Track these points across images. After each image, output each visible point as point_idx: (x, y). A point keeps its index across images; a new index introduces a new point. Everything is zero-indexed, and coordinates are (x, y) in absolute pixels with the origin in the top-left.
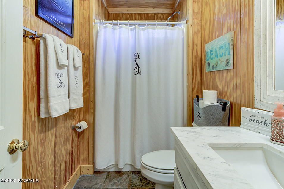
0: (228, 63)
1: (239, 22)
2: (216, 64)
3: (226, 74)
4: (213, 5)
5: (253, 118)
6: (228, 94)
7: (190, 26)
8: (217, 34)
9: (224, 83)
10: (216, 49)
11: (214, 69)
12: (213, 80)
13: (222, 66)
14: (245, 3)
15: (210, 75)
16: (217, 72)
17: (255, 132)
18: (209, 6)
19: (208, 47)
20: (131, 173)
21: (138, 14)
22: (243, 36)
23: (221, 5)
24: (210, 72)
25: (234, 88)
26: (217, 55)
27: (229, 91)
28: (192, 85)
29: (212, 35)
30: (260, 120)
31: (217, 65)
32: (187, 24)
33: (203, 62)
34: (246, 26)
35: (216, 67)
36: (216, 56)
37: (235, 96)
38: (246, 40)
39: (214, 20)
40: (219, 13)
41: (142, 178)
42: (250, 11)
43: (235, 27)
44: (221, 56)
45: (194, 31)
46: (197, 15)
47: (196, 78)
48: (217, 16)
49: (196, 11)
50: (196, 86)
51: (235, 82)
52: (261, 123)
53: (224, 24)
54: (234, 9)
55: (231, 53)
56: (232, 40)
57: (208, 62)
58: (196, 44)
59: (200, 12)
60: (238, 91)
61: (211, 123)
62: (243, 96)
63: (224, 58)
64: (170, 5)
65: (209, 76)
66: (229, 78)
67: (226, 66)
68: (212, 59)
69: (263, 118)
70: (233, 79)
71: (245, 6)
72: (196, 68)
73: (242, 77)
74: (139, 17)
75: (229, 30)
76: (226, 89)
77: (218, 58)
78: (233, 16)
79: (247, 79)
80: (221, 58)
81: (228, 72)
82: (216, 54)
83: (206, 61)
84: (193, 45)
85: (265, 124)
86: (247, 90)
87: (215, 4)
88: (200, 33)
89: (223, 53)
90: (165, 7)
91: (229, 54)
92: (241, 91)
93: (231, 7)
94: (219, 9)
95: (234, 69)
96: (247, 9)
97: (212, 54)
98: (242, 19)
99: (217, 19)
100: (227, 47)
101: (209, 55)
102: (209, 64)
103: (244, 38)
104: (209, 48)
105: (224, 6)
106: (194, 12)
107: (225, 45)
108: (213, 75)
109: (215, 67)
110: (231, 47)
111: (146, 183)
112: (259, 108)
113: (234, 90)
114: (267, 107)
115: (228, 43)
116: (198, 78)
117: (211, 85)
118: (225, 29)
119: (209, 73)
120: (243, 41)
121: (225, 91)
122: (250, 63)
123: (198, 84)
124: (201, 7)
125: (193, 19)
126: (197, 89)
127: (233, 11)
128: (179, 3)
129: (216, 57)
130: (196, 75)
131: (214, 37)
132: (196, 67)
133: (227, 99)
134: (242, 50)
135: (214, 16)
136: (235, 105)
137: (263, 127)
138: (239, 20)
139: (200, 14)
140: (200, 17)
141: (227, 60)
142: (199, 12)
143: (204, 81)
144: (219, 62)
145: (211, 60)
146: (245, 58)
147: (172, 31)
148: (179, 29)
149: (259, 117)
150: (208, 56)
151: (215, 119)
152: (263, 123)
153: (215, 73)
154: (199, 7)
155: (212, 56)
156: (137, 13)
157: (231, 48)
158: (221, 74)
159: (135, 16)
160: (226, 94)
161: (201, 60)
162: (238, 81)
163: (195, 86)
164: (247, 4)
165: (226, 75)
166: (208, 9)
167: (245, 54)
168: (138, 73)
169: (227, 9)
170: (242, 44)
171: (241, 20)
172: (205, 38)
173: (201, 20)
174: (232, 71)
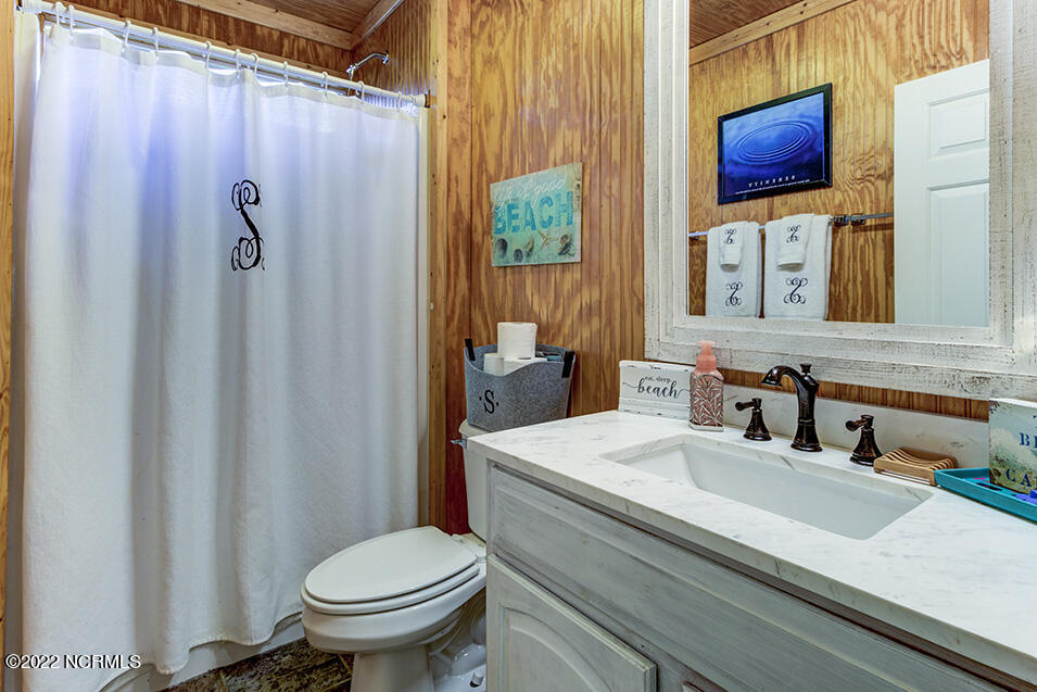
0: (567, 246)
1: (597, 143)
2: (530, 246)
3: (558, 275)
4: (514, 71)
5: (645, 385)
6: (566, 330)
7: (439, 117)
8: (530, 159)
9: (552, 300)
10: (528, 204)
11: (520, 261)
12: (514, 290)
13: (548, 253)
14: (614, 100)
15: (505, 276)
16: (528, 269)
17: (652, 415)
18: (497, 71)
19: (501, 193)
20: (218, 677)
21: (209, 12)
22: (608, 180)
23: (543, 83)
24: (505, 267)
25: (584, 312)
26: (533, 220)
27: (568, 322)
28: (446, 307)
29: (512, 158)
30: (662, 385)
31: (531, 250)
32: (427, 106)
33: (477, 237)
34: (616, 157)
35: (528, 255)
36: (527, 224)
37: (586, 334)
38: (614, 191)
39: (519, 117)
40: (535, 101)
41: (276, 674)
42: (625, 122)
43: (585, 152)
44: (545, 224)
45: (450, 134)
46: (458, 86)
47: (455, 287)
48: (527, 110)
49: (457, 72)
50: (457, 312)
51: (586, 298)
52: (663, 391)
53: (552, 137)
54: (581, 106)
55: (577, 219)
56: (578, 185)
57: (499, 236)
58: (457, 177)
59: (468, 81)
60: (595, 322)
61: (533, 416)
62: (608, 332)
63: (556, 233)
64: (347, 19)
65: (501, 280)
66: (567, 286)
67: (560, 254)
68: (515, 229)
69: (669, 380)
70: (579, 290)
71: (612, 107)
72: (457, 255)
73: (604, 282)
74: (210, 26)
75: (567, 159)
76: (559, 316)
77: (534, 228)
78: (578, 121)
79: (617, 288)
80: (544, 231)
81: (563, 271)
82: (528, 218)
83: (494, 235)
84: (449, 179)
85: (671, 392)
86: (617, 315)
87: (520, 73)
88: (468, 144)
89: (551, 218)
90: (324, 19)
91: (570, 223)
92: (604, 321)
93: (572, 95)
94: (536, 91)
95: (584, 264)
96: (617, 116)
97: (516, 217)
98: (603, 136)
99: (527, 118)
100: (564, 200)
101: (506, 218)
102: (504, 245)
103: (611, 187)
104: (506, 198)
105: (553, 86)
106: (450, 75)
107: (558, 196)
108: (517, 276)
109: (524, 253)
110: (577, 204)
111: (296, 685)
112: (656, 358)
113: (584, 319)
114: (674, 354)
115: (568, 194)
116: (463, 284)
117: (508, 304)
118: (556, 151)
119: (501, 271)
120: (608, 193)
121: (557, 320)
122: (627, 251)
123: (462, 305)
124: (469, 64)
125: (449, 96)
126: (459, 321)
127: (578, 108)
128: (384, 24)
129: (529, 227)
130: (457, 273)
131: (517, 168)
132: (457, 249)
133: (561, 343)
134: (605, 216)
135: (520, 105)
136: (584, 357)
137: (667, 401)
138: (595, 138)
139: (467, 85)
140: (467, 95)
141: (566, 236)
142: (464, 78)
143: (481, 293)
144: (539, 242)
145: (512, 234)
146: (614, 236)
147: (379, 119)
148: (402, 117)
149: (659, 379)
150: (500, 220)
151: (542, 402)
152: (667, 392)
153: (520, 273)
154: (465, 63)
155: (514, 223)
156: (202, 6)
157: (575, 206)
158: (543, 276)
159: (191, 16)
160: (559, 331)
161: (470, 230)
162: (596, 295)
163: (453, 312)
164: (616, 102)
165: (558, 279)
166: (495, 78)
167: (613, 228)
168: (255, 264)
169: (560, 98)
170: (605, 201)
171: (603, 140)
172: (486, 163)
173: (470, 106)
174: (577, 268)
